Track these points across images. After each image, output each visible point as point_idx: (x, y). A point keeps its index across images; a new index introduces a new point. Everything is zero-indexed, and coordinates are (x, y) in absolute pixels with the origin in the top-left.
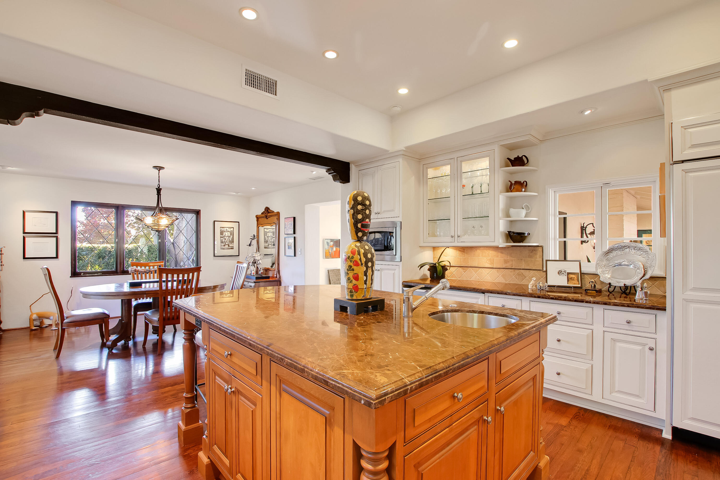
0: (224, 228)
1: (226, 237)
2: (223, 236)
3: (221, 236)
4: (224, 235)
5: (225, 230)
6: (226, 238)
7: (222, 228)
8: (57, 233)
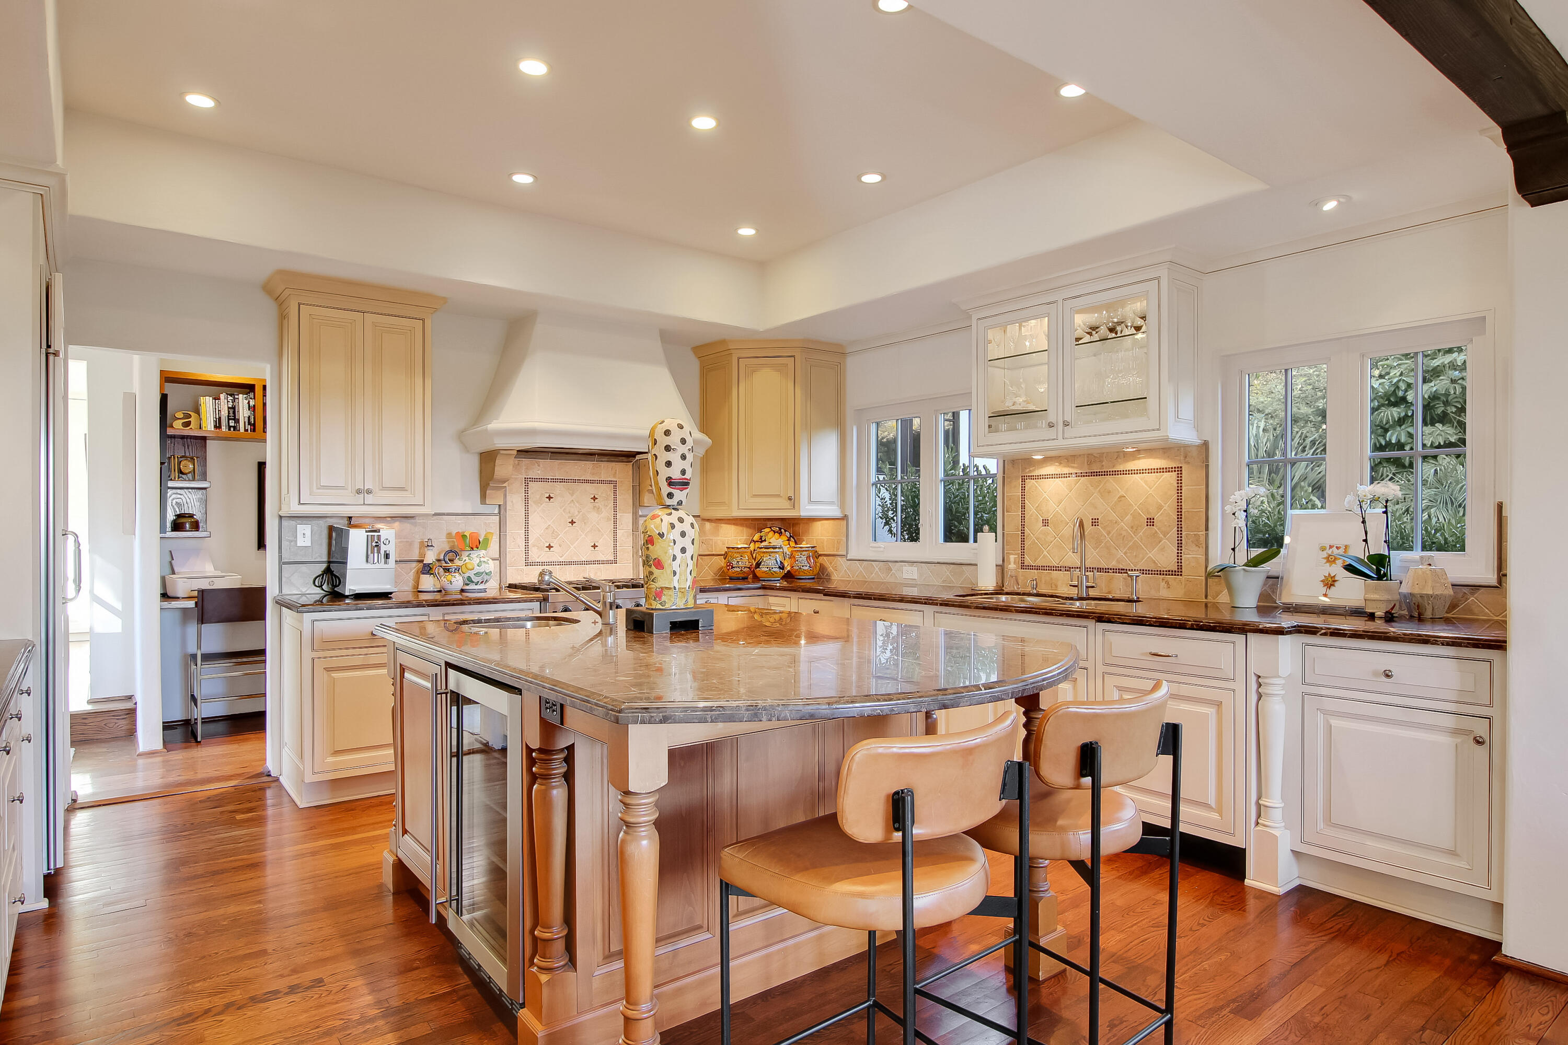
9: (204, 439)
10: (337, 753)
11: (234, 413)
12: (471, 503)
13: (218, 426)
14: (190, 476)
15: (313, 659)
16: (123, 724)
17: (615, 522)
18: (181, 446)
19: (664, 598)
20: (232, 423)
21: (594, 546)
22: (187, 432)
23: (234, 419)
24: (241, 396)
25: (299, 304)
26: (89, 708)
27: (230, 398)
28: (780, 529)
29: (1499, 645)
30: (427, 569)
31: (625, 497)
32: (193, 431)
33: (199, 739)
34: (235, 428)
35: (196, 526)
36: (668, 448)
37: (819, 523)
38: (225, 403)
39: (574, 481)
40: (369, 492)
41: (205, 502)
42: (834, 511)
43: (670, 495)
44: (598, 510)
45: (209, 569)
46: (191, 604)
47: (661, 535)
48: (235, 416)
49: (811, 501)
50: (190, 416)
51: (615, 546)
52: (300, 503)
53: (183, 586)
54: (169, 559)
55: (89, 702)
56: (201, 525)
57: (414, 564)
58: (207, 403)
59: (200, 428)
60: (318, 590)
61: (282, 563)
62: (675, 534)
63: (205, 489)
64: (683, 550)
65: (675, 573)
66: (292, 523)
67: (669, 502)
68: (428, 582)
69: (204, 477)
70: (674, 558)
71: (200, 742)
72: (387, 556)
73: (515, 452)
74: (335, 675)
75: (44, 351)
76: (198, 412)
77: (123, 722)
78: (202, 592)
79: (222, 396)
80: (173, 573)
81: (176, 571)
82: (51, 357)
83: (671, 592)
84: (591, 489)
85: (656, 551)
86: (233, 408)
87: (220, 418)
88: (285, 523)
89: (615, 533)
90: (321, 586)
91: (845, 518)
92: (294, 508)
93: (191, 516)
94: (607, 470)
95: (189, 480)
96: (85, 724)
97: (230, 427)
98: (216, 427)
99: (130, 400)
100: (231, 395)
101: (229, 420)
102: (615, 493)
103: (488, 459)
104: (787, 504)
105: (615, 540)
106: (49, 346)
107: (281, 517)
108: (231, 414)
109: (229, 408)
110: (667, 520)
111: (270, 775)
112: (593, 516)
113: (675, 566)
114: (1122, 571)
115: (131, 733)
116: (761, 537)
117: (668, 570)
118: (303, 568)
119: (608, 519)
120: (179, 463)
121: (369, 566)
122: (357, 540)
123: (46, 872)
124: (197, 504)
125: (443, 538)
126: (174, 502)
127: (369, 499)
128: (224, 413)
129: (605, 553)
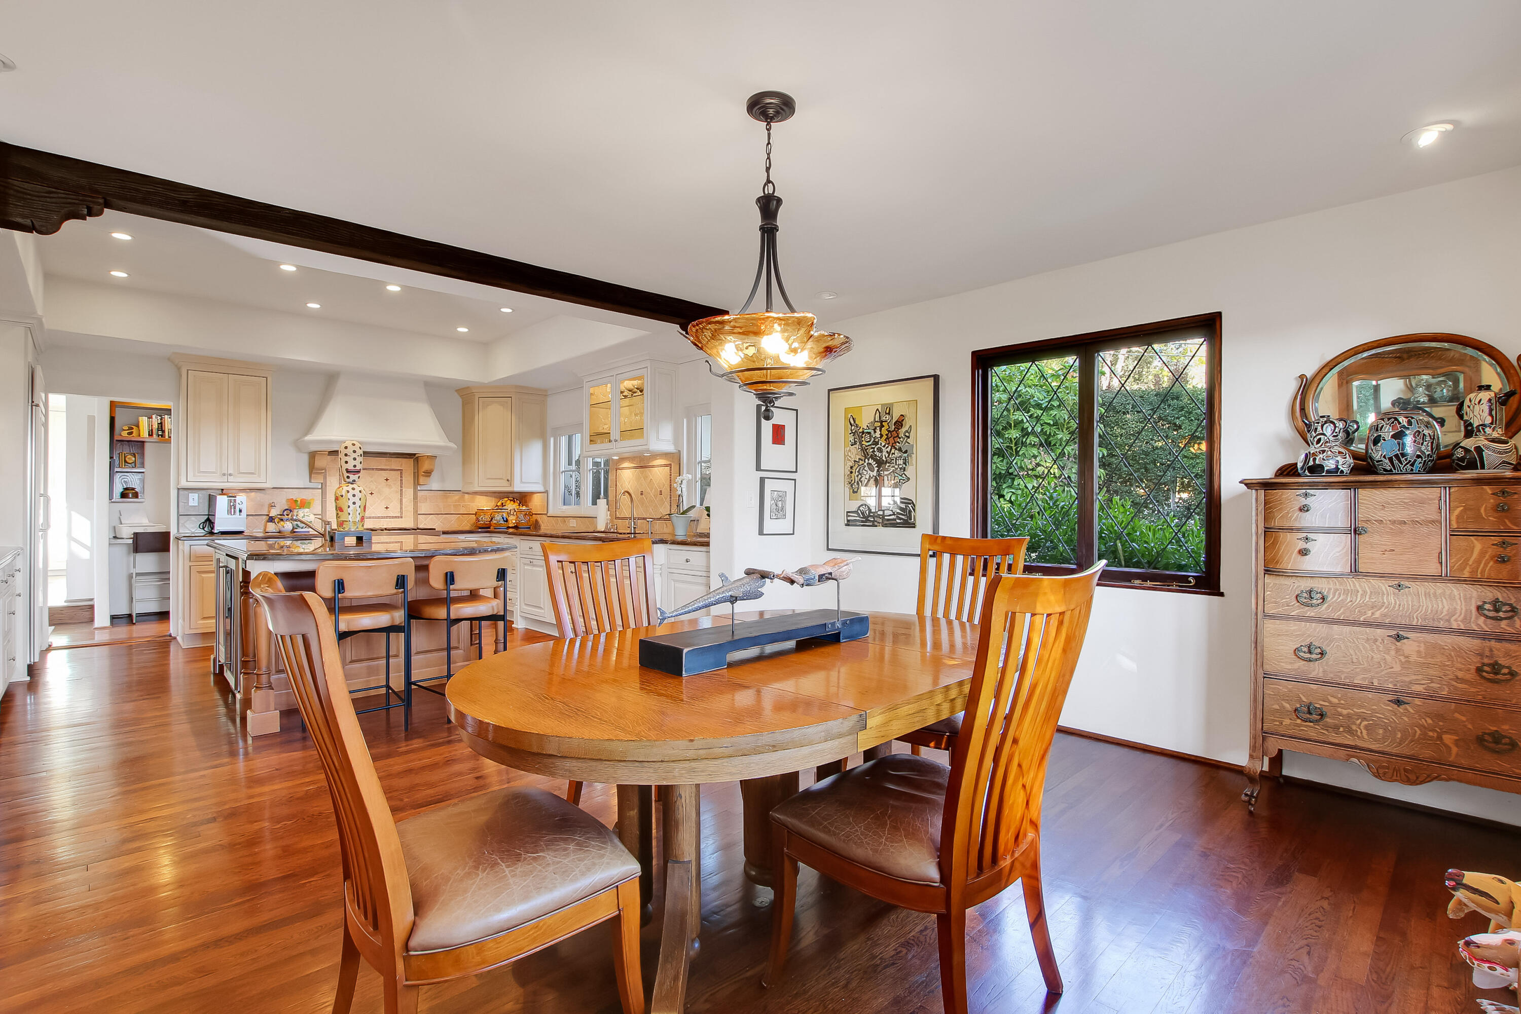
9: (143, 442)
10: (204, 618)
11: (162, 426)
12: (303, 481)
13: (151, 435)
14: (133, 464)
15: (190, 566)
16: (87, 614)
17: (401, 494)
18: (127, 447)
19: (344, 526)
20: (160, 433)
21: (387, 508)
22: (130, 438)
23: (162, 430)
24: (166, 416)
25: (188, 370)
26: (66, 604)
27: (159, 418)
28: (514, 498)
29: (707, 544)
30: (271, 519)
31: (408, 478)
32: (134, 437)
33: (134, 622)
34: (162, 436)
35: (136, 495)
36: (346, 455)
37: (535, 495)
38: (155, 420)
39: (373, 469)
40: (230, 475)
41: (143, 481)
42: (541, 489)
43: (348, 477)
44: (390, 486)
45: (145, 521)
46: (131, 541)
47: (342, 496)
48: (162, 428)
49: (522, 482)
50: (133, 429)
51: (401, 508)
52: (187, 481)
53: (127, 532)
54: (119, 515)
55: (65, 602)
56: (139, 495)
57: (265, 517)
58: (144, 421)
59: (139, 436)
60: (203, 531)
61: (179, 515)
62: (350, 495)
63: (143, 472)
64: (354, 503)
65: (349, 514)
66: (186, 492)
67: (348, 480)
68: (271, 527)
69: (143, 465)
70: (349, 507)
71: (135, 624)
72: (240, 511)
73: (327, 453)
74: (204, 575)
75: (30, 404)
76: (138, 426)
77: (87, 613)
78: (136, 534)
79: (154, 416)
80: (121, 524)
81: (123, 522)
82: (34, 407)
83: (347, 523)
84: (385, 474)
85: (341, 502)
86: (161, 423)
87: (152, 430)
88: (181, 492)
89: (401, 500)
90: (203, 528)
91: (547, 492)
92: (184, 484)
93: (133, 489)
94: (395, 463)
95: (133, 467)
96: (62, 614)
97: (159, 435)
98: (149, 435)
99: (91, 419)
100: (159, 416)
101: (158, 430)
102: (401, 477)
103: (313, 456)
104: (506, 483)
105: (401, 504)
106: (33, 402)
107: (178, 489)
108: (160, 427)
109: (158, 424)
110: (345, 488)
111: (171, 636)
112: (386, 491)
113: (350, 510)
114: (644, 519)
115: (92, 620)
116: (502, 503)
117: (345, 512)
118: (193, 518)
119: (397, 492)
120: (125, 457)
121: (230, 516)
122: (222, 502)
123: (29, 663)
124: (138, 482)
125: (284, 501)
126: (123, 481)
127: (231, 479)
128: (155, 426)
129: (394, 511)
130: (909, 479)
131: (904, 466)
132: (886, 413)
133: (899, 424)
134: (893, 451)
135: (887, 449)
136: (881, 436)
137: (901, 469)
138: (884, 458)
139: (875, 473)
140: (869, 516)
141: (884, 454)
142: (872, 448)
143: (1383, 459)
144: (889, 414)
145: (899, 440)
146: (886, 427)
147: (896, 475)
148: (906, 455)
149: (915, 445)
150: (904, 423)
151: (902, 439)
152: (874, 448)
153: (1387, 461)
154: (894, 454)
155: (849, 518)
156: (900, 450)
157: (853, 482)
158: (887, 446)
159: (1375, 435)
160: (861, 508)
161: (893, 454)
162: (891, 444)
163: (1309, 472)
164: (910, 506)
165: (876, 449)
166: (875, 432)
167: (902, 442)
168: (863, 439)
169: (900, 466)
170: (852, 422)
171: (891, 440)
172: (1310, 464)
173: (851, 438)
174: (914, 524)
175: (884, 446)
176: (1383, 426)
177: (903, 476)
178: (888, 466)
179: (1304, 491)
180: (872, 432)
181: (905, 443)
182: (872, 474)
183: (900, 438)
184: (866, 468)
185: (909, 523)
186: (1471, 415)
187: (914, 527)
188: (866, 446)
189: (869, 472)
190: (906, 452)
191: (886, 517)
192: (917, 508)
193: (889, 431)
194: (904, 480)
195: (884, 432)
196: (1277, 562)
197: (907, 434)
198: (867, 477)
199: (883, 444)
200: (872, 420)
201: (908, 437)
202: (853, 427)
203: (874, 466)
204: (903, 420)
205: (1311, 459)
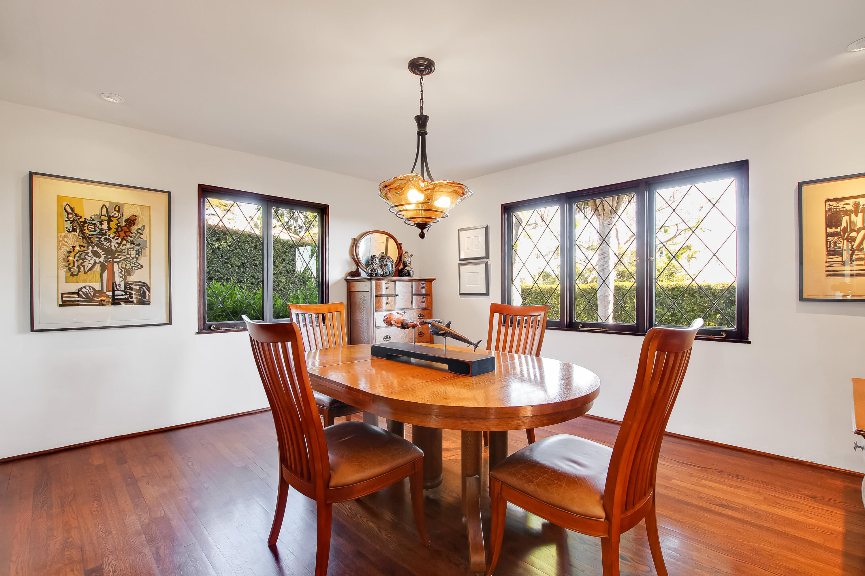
0: (847, 201)
1: (853, 231)
2: (838, 230)
3: (829, 230)
4: (844, 224)
5: (849, 207)
6: (853, 234)
7: (832, 203)
8: (487, 257)
130: (143, 266)
131: (137, 256)
132: (115, 210)
133: (131, 221)
134: (124, 242)
135: (118, 241)
136: (110, 229)
137: (133, 258)
138: (113, 248)
139: (102, 260)
140: (95, 296)
141: (113, 244)
142: (97, 238)
143: (387, 272)
144: (119, 211)
145: (130, 235)
146: (115, 221)
147: (128, 262)
148: (139, 247)
149: (148, 241)
150: (136, 221)
151: (134, 235)
152: (101, 238)
153: (388, 272)
154: (126, 245)
155: (64, 299)
156: (132, 243)
157: (72, 265)
158: (116, 238)
159: (385, 264)
160: (83, 290)
161: (123, 245)
162: (122, 237)
163: (375, 275)
164: (144, 287)
165: (102, 239)
166: (102, 224)
167: (135, 237)
168: (86, 228)
169: (132, 256)
170: (69, 210)
171: (122, 234)
172: (376, 272)
173: (69, 225)
174: (149, 301)
175: (113, 238)
176: (387, 261)
177: (136, 264)
178: (118, 255)
179: (386, 282)
180: (98, 224)
181: (137, 238)
182: (98, 260)
183: (132, 233)
184: (91, 254)
185: (144, 301)
186: (407, 260)
187: (149, 304)
188: (90, 235)
189: (94, 258)
190: (139, 245)
191: (116, 297)
192: (152, 289)
193: (119, 226)
194: (136, 267)
195: (113, 225)
196: (380, 308)
197: (140, 231)
198: (92, 262)
199: (112, 236)
200: (98, 213)
201: (142, 234)
202: (70, 216)
203: (101, 254)
204: (136, 219)
205: (376, 270)
